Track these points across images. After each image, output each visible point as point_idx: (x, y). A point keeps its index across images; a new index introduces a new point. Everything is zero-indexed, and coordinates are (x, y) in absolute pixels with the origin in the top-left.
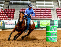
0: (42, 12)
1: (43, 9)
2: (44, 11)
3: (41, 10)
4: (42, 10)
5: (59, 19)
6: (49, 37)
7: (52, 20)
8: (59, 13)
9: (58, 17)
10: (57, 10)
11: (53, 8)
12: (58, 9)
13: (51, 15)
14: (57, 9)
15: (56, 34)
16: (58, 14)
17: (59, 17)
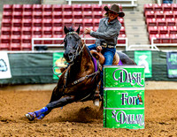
0: (90, 20)
1: (94, 6)
2: (95, 13)
3: (86, 9)
4: (90, 13)
5: (153, 45)
6: (115, 110)
7: (127, 49)
8: (155, 24)
9: (149, 39)
10: (148, 13)
11: (133, 5)
12: (151, 9)
13: (124, 32)
14: (147, 9)
15: (140, 100)
16: (151, 29)
17: (153, 38)
